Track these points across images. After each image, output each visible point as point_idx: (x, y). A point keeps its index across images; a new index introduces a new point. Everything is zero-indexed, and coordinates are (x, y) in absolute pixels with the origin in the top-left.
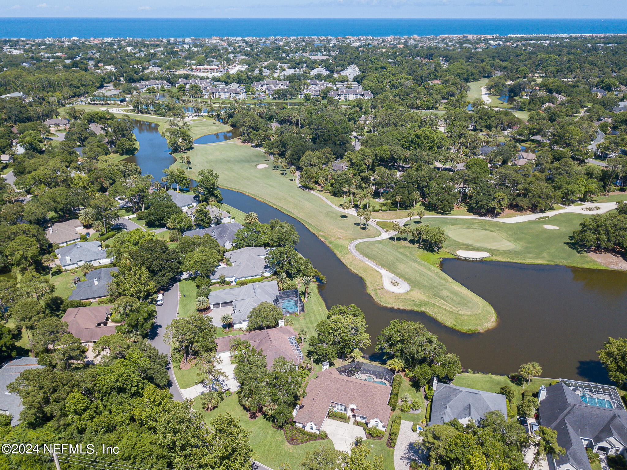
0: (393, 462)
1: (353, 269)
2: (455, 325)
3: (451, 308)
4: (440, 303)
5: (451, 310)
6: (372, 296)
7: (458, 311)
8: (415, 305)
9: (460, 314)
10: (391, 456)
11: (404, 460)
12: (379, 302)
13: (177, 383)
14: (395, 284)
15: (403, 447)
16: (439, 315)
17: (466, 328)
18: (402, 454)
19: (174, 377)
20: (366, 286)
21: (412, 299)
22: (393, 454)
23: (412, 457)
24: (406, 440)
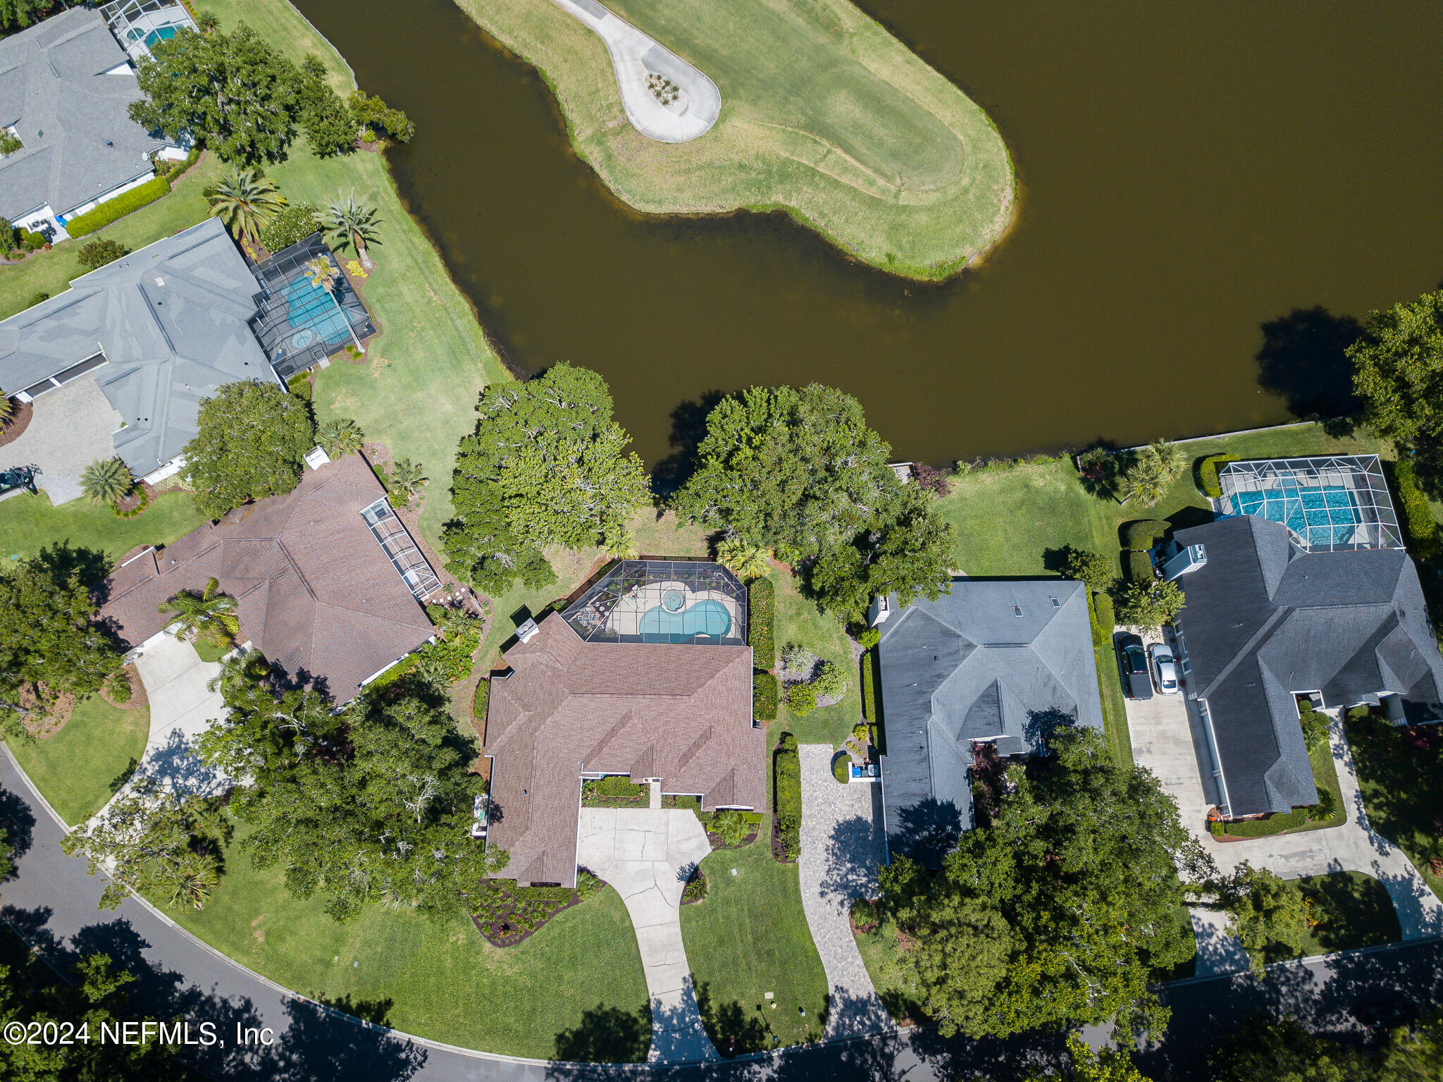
0: (801, 912)
1: (493, 30)
2: (890, 257)
3: (871, 183)
4: (832, 161)
5: (873, 192)
6: (597, 168)
7: (897, 196)
8: (749, 185)
9: (904, 209)
10: (791, 891)
11: (831, 896)
12: (624, 198)
13: (45, 804)
14: (664, 91)
15: (821, 847)
16: (835, 219)
17: (927, 262)
18: (823, 876)
19: (26, 778)
20: (563, 118)
21: (737, 158)
22: (797, 883)
23: (850, 877)
24: (822, 818)
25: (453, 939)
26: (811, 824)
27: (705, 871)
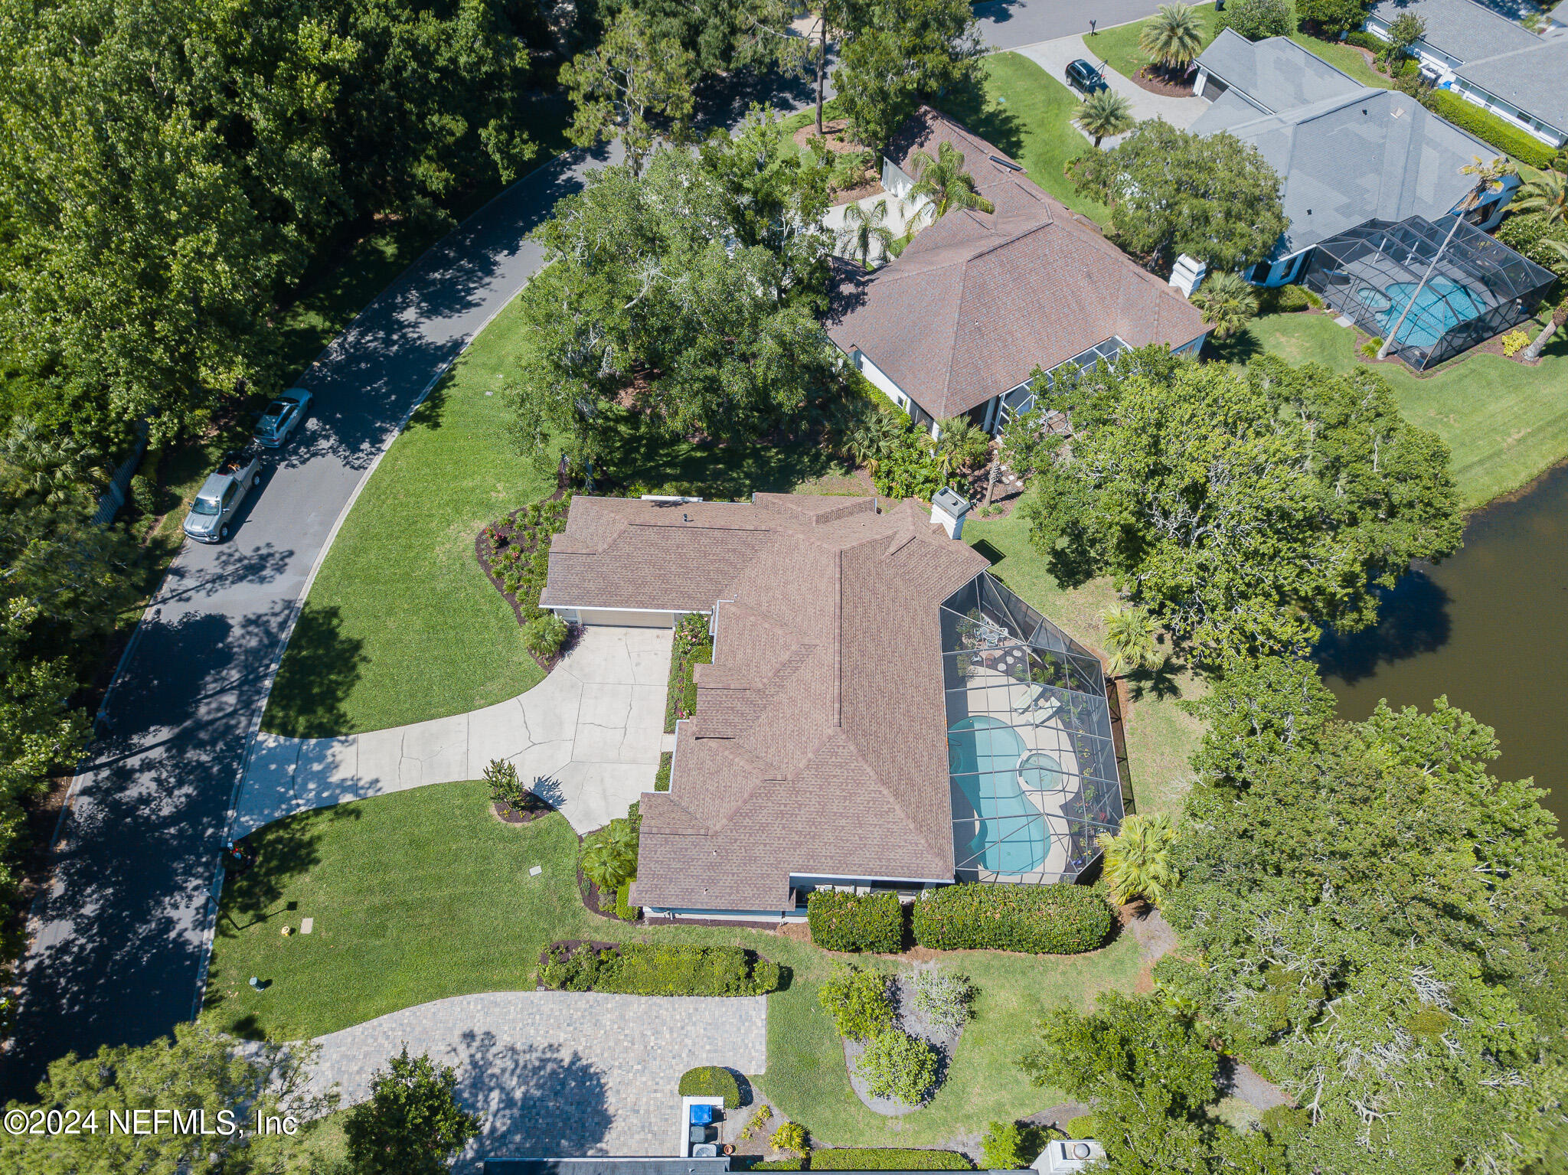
0: (442, 993)
11: (464, 1054)
15: (563, 1037)
18: (503, 1040)
22: (497, 986)
23: (495, 1095)
24: (617, 1042)
25: (500, 486)
26: (606, 1020)
27: (545, 820)
